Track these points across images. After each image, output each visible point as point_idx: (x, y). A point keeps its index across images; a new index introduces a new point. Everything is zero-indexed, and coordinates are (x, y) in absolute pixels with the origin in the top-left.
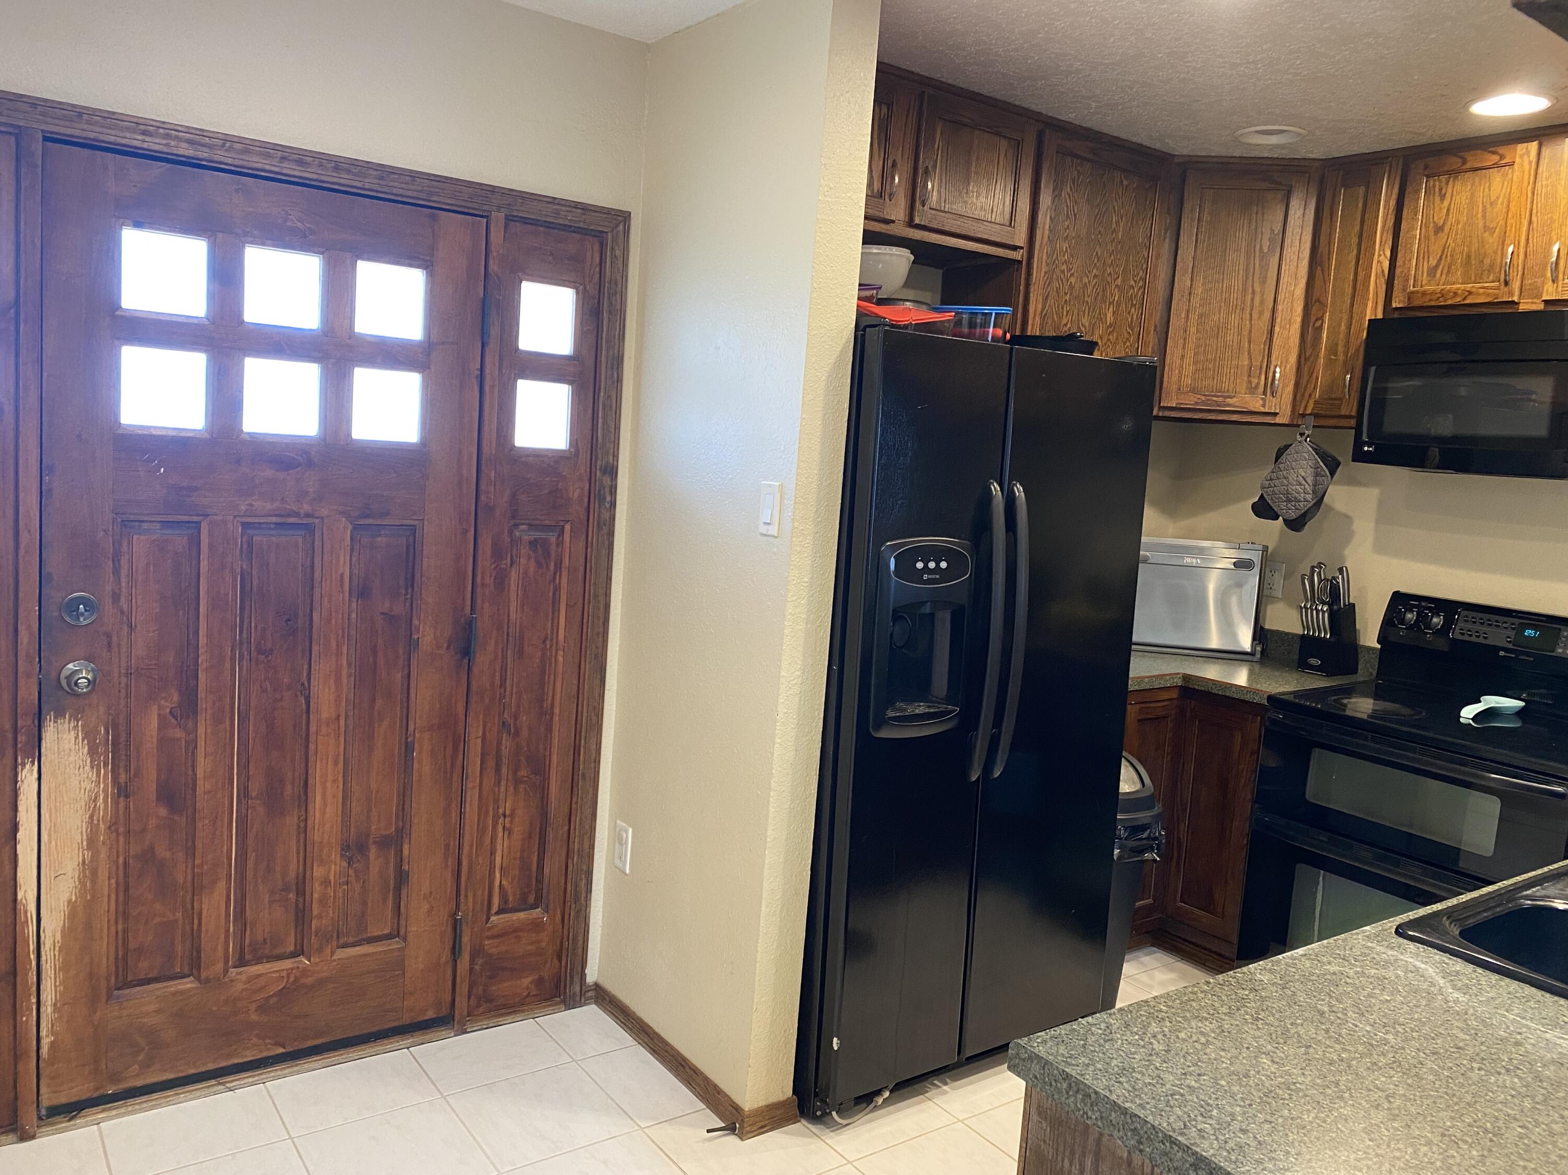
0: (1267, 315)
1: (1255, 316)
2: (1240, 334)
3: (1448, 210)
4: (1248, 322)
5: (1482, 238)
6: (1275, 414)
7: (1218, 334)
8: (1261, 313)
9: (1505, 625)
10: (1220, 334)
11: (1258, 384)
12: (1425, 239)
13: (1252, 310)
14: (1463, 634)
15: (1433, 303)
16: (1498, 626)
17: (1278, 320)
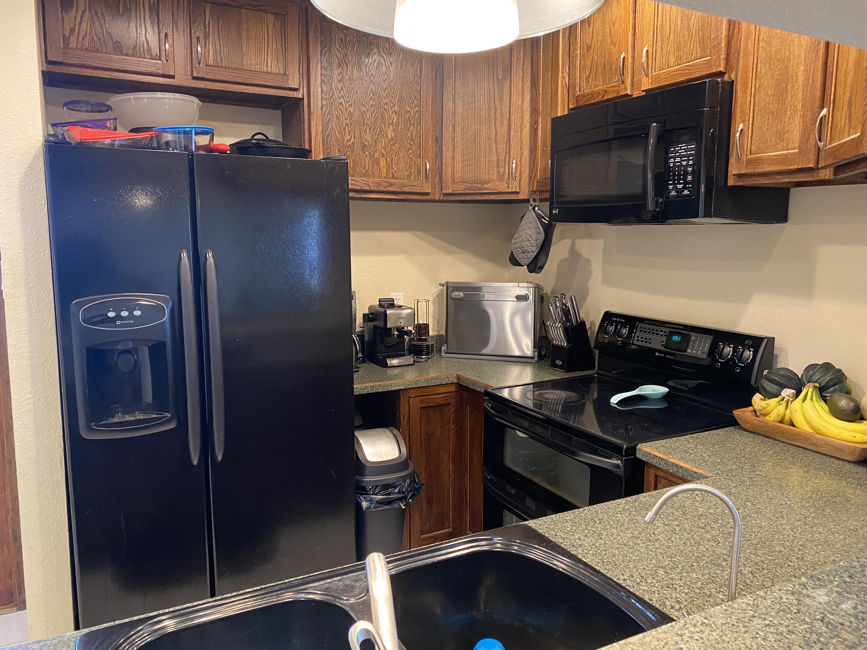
0: (506, 123)
1: (498, 126)
2: (490, 139)
3: (593, 33)
4: (494, 130)
5: (610, 49)
6: (517, 193)
7: (475, 139)
8: (502, 123)
9: (662, 333)
10: (477, 140)
11: (504, 172)
12: (583, 56)
13: (495, 120)
14: (638, 340)
15: (588, 103)
16: (657, 334)
17: (513, 126)
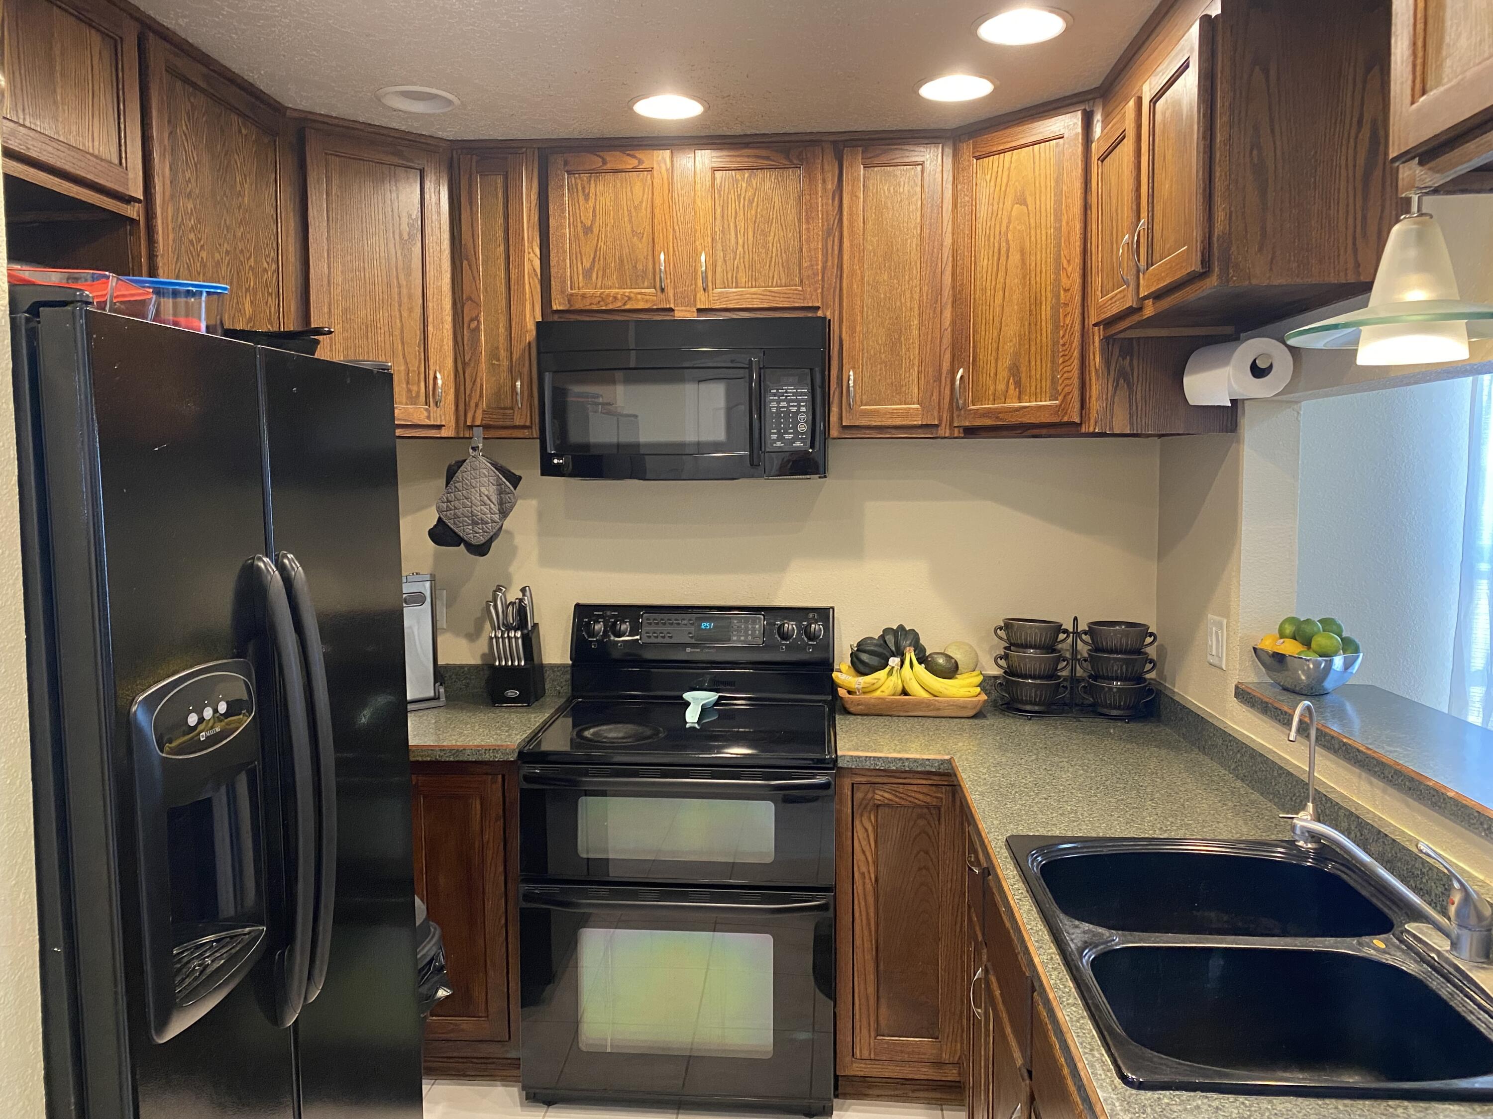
0: (418, 310)
1: (405, 314)
2: (391, 334)
4: (398, 321)
5: (631, 242)
6: (439, 427)
7: (367, 332)
8: (411, 310)
9: (685, 622)
11: (418, 392)
12: (575, 238)
13: (400, 306)
14: (649, 637)
15: (594, 307)
16: (678, 624)
17: (430, 319)
